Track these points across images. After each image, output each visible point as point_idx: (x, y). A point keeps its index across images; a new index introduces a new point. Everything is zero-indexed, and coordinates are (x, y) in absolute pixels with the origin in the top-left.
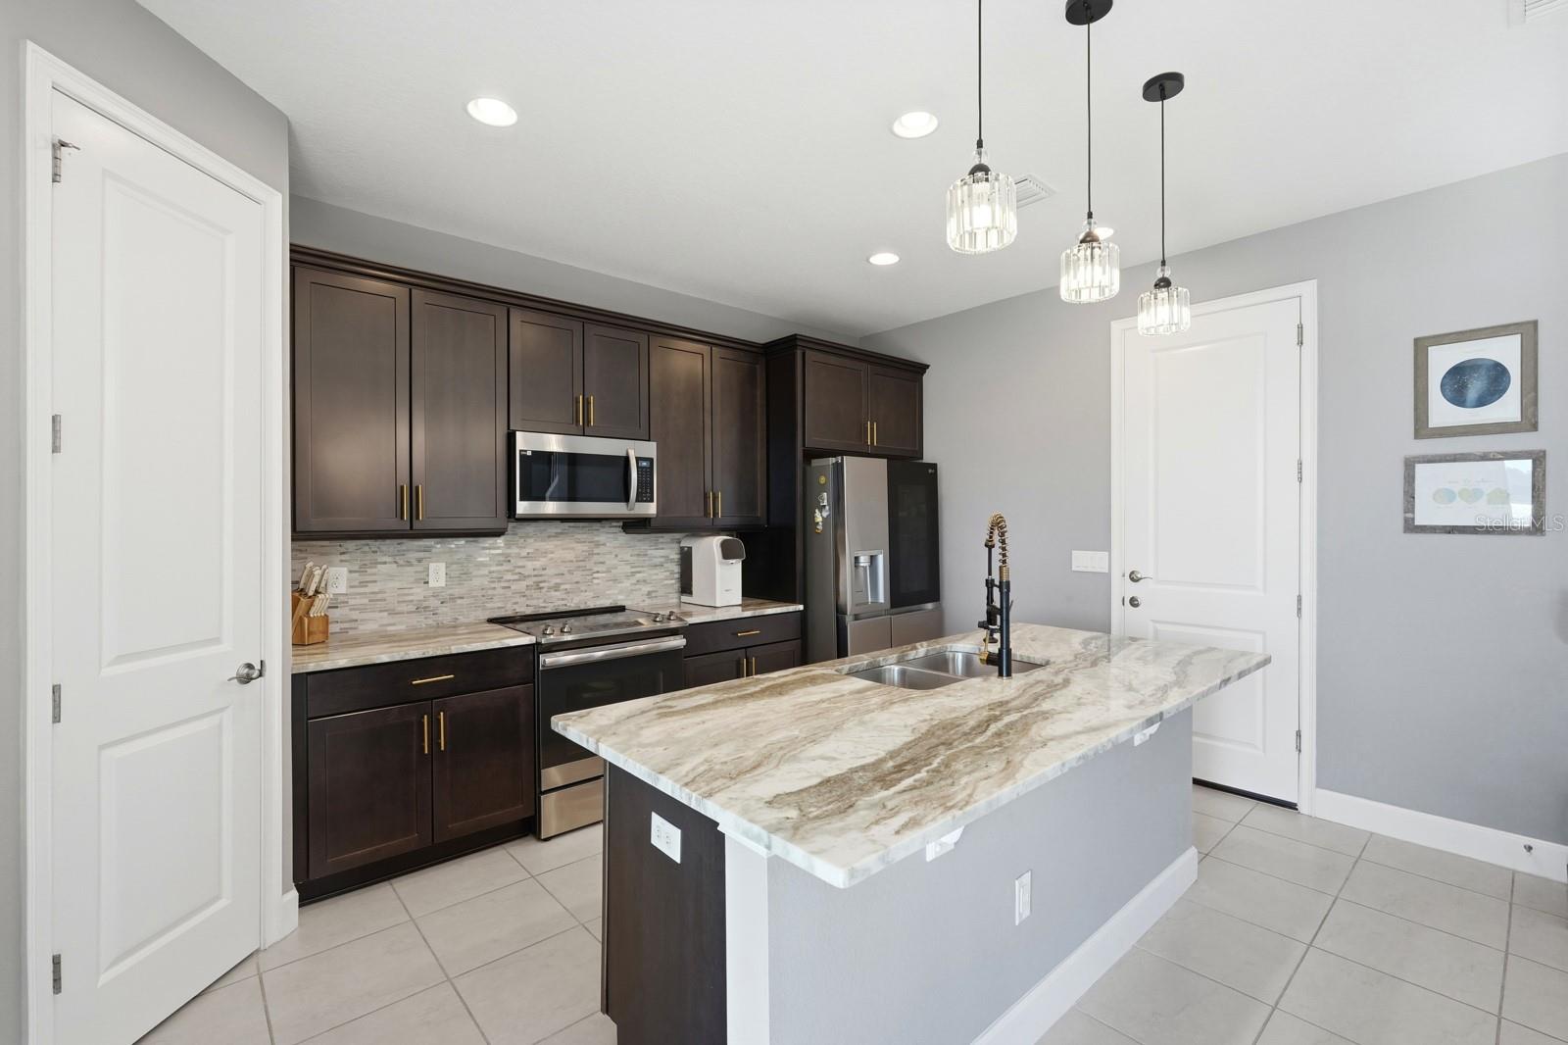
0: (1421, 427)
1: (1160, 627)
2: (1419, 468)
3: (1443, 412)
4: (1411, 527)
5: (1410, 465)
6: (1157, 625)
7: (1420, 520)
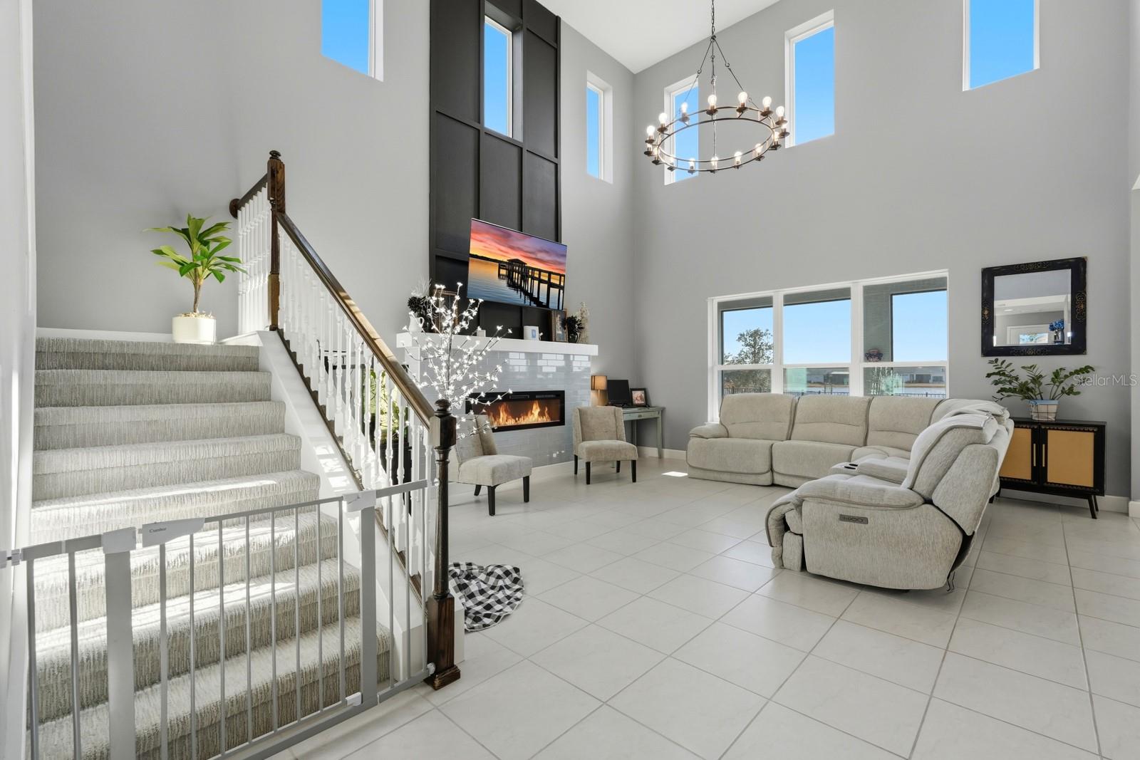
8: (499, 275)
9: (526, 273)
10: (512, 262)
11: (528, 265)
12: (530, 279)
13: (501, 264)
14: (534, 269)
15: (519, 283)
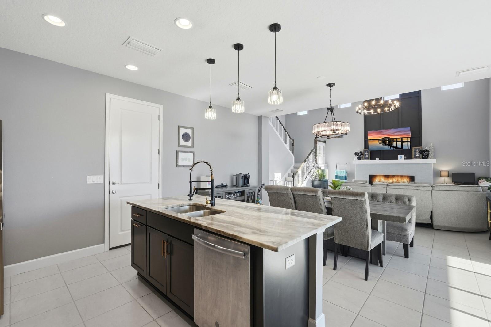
0: (179, 145)
1: (122, 198)
2: (179, 153)
3: (183, 143)
4: (177, 166)
5: (177, 152)
6: (121, 198)
7: (179, 164)
8: (379, 143)
9: (390, 140)
10: (383, 138)
11: (391, 138)
12: (392, 142)
13: (379, 140)
14: (393, 139)
15: (387, 143)
